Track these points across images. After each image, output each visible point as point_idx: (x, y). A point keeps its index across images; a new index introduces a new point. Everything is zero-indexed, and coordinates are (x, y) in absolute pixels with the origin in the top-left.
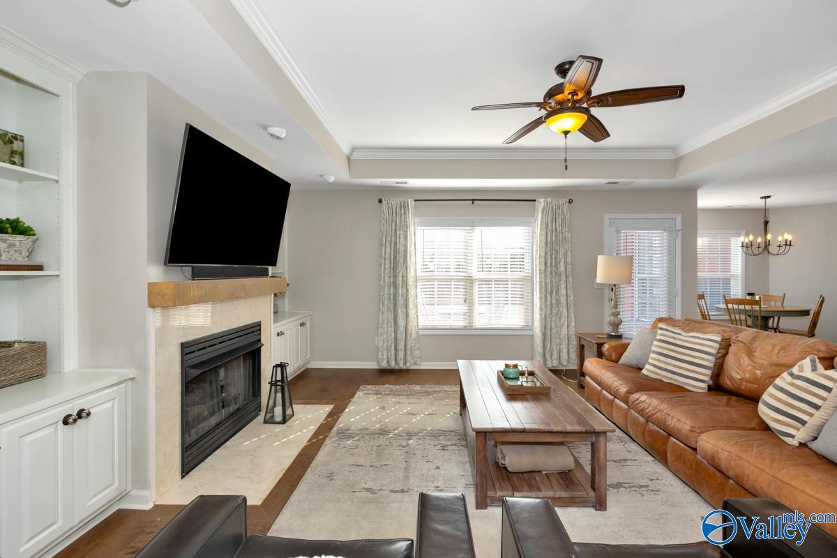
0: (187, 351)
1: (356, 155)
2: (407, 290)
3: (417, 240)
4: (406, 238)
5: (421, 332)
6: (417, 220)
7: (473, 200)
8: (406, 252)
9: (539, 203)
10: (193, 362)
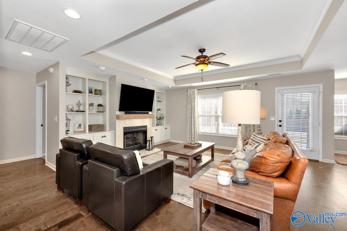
0: (125, 129)
1: (177, 79)
2: (195, 119)
3: (198, 103)
4: (194, 102)
5: (200, 134)
6: (199, 96)
7: (218, 88)
8: (194, 106)
9: (242, 86)
10: (126, 131)
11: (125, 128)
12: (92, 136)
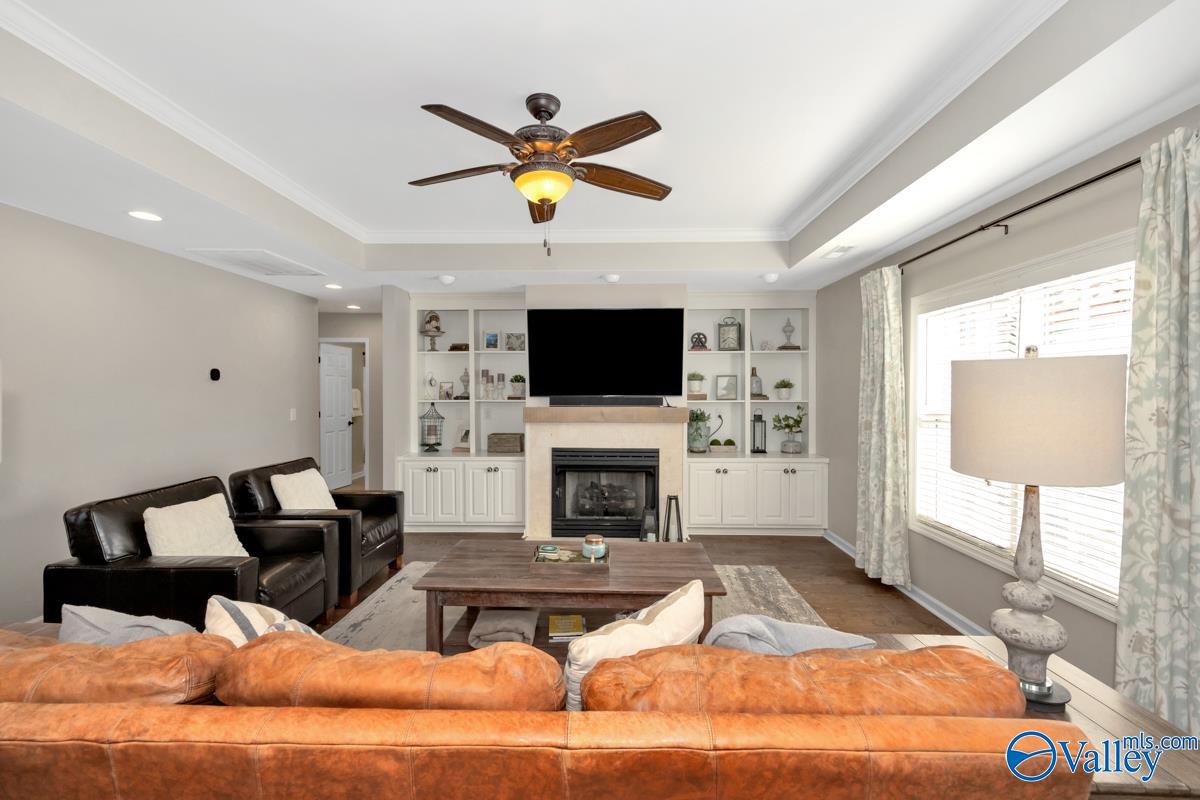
10: (562, 463)
11: (557, 453)
12: (461, 464)
